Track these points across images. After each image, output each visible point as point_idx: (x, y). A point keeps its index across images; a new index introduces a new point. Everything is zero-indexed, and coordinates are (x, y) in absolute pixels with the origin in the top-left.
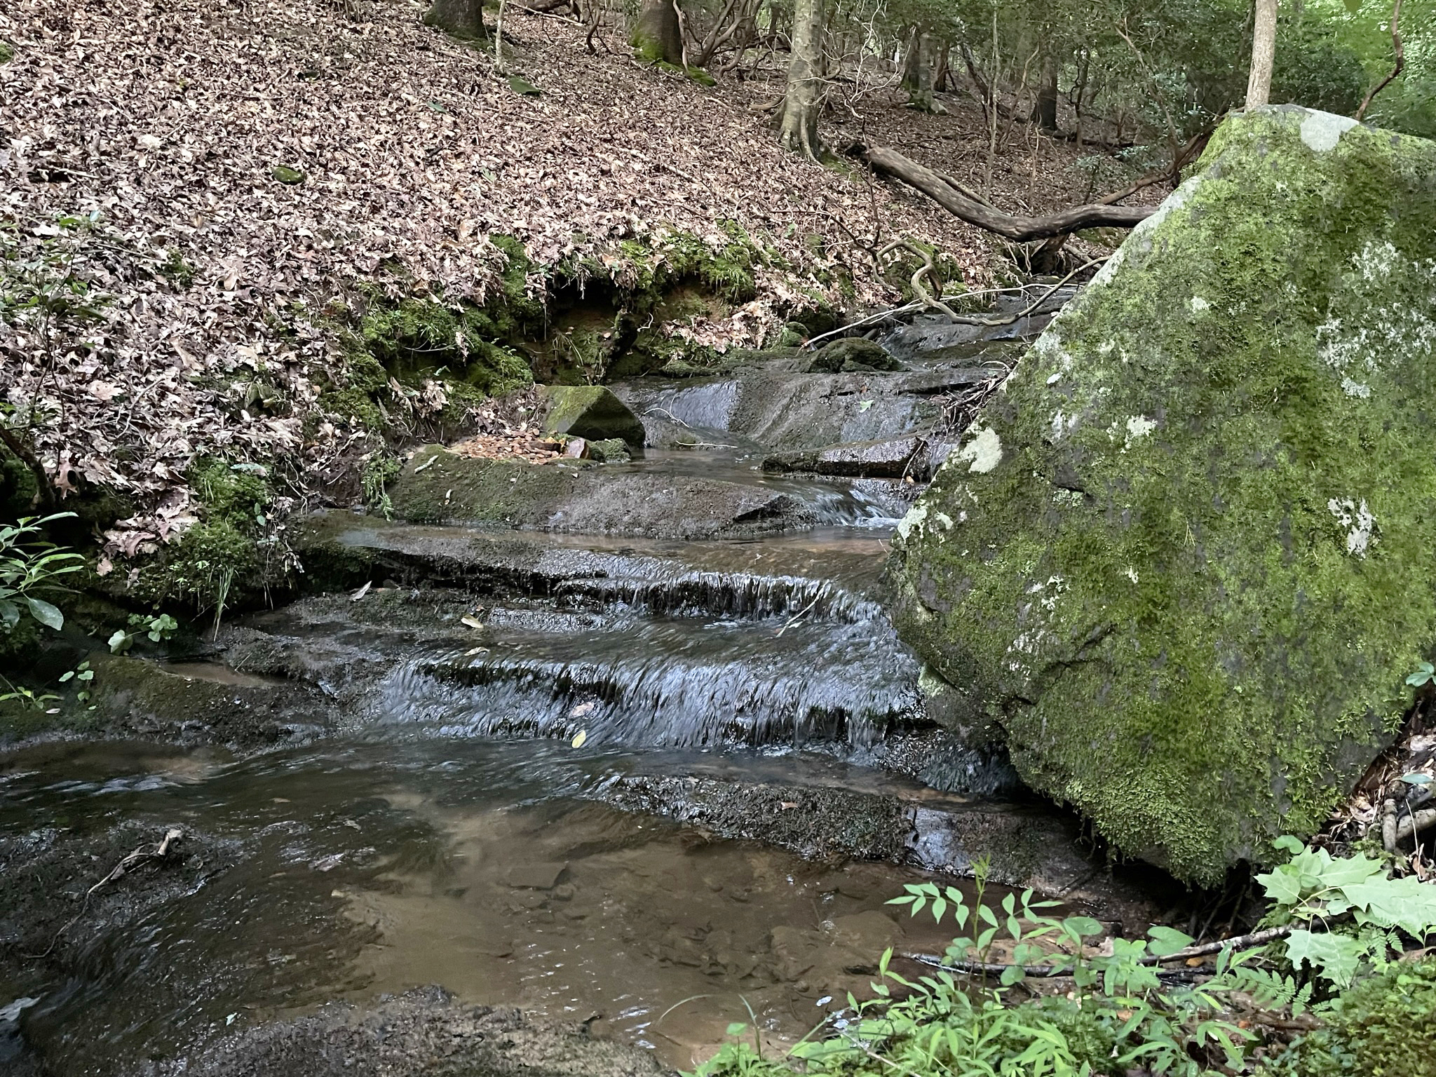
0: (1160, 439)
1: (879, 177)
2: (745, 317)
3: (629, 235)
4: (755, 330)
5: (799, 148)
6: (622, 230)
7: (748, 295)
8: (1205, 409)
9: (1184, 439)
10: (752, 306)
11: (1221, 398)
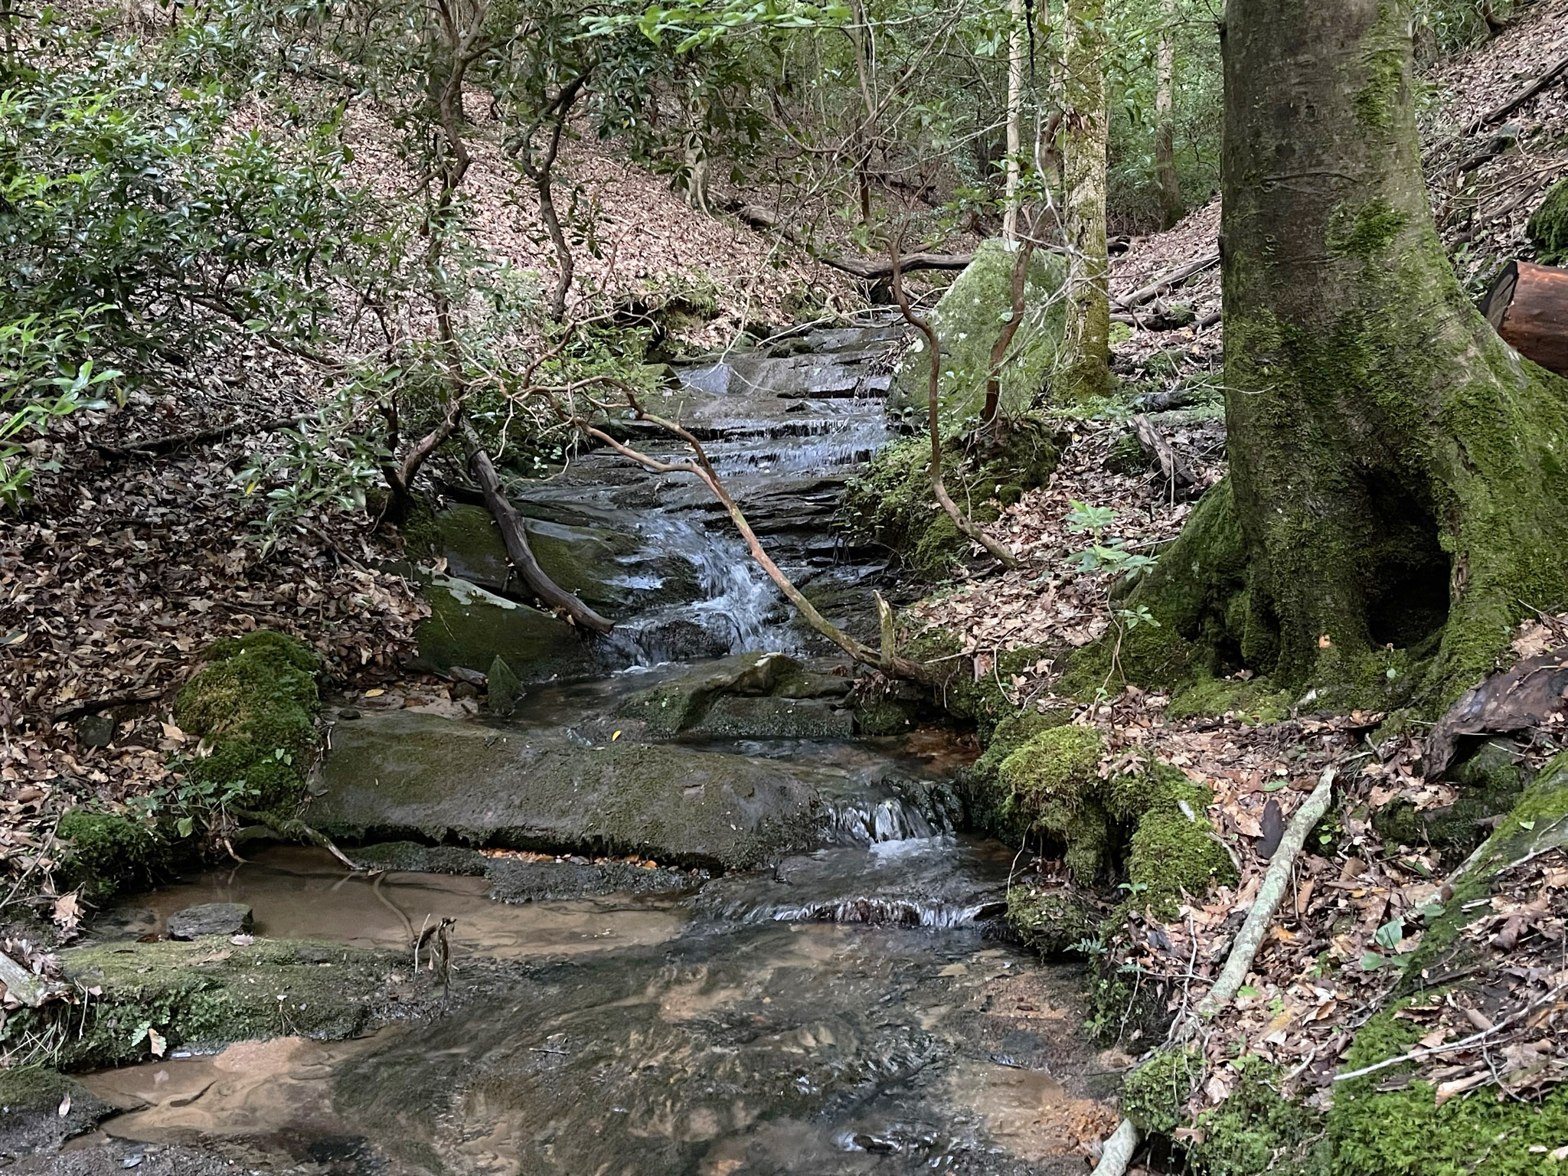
0: (968, 339)
1: (754, 229)
2: (716, 329)
3: (646, 276)
4: (723, 336)
5: (698, 207)
6: (642, 273)
7: (715, 315)
8: (980, 331)
9: (975, 339)
10: (719, 321)
11: (984, 327)
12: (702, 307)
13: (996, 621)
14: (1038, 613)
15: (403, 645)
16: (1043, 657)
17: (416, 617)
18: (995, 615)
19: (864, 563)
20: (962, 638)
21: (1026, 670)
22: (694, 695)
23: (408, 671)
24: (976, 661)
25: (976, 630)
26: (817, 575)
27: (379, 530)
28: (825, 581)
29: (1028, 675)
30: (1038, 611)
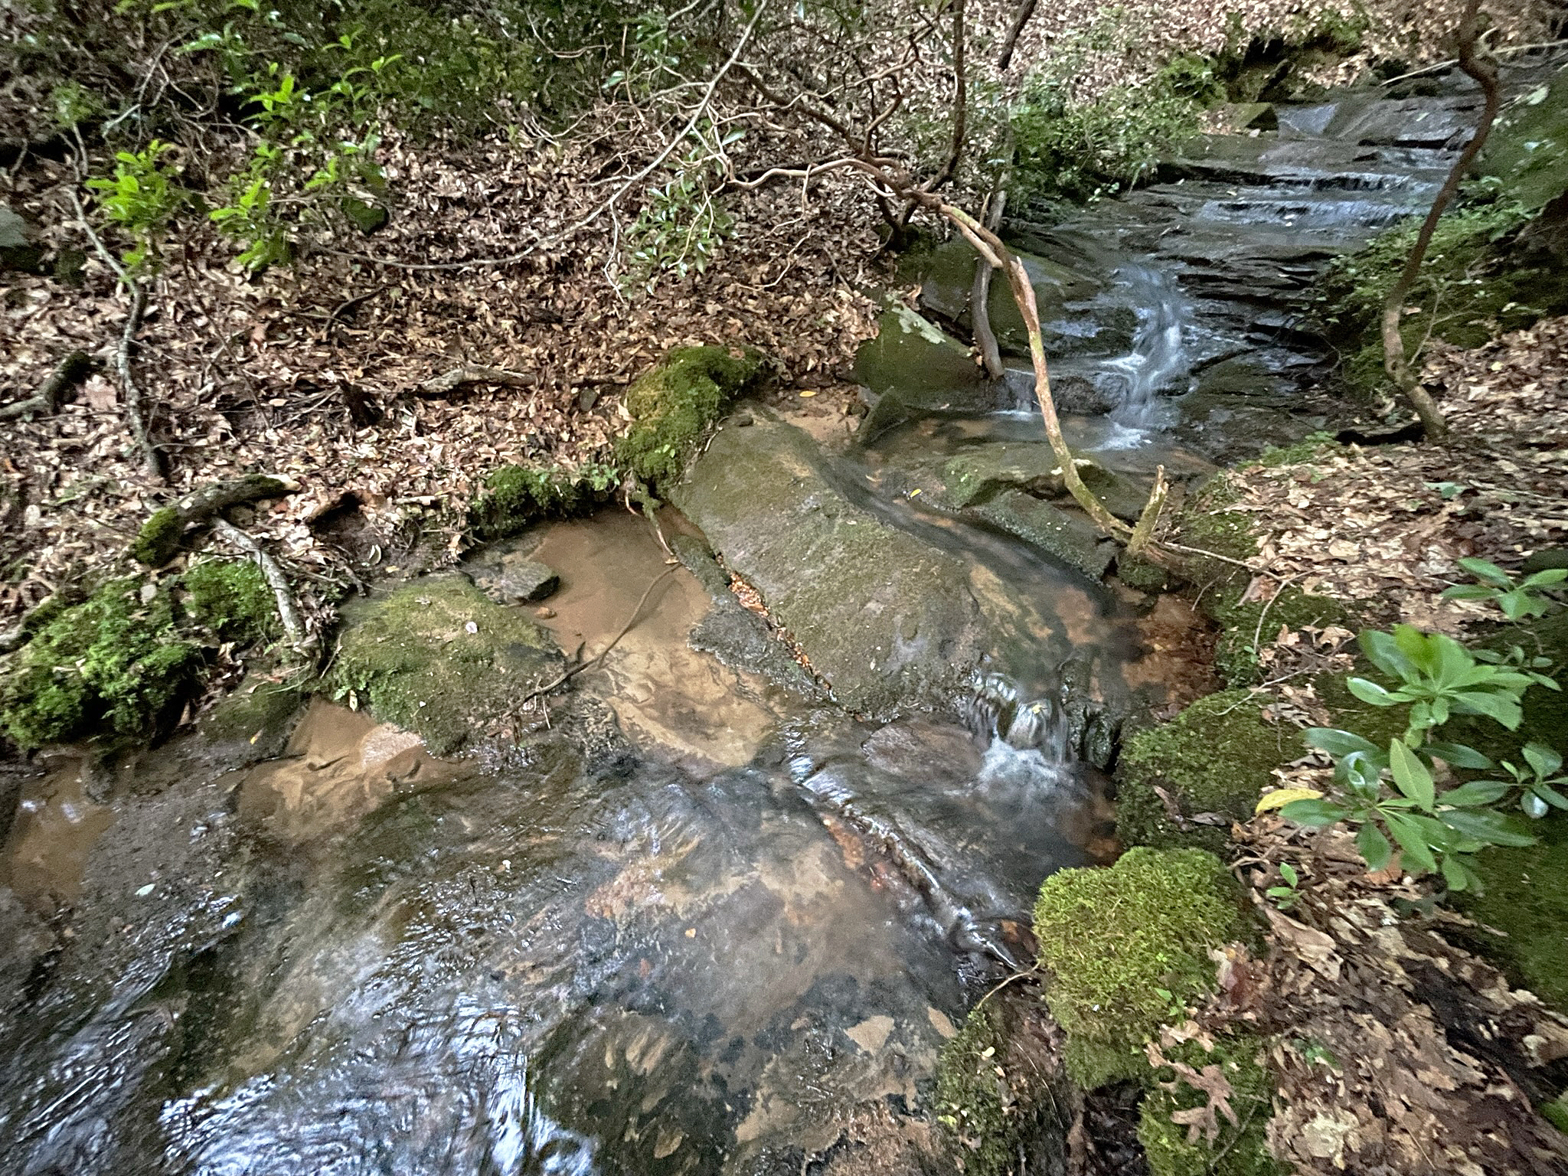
2: (1348, 66)
4: (1351, 75)
7: (1353, 52)
10: (1355, 58)
12: (1344, 43)
13: (1323, 534)
14: (1393, 547)
15: (845, 360)
16: (1344, 622)
17: (864, 337)
18: (1328, 526)
19: (1299, 351)
20: (1261, 541)
21: (1307, 628)
22: (985, 483)
23: (840, 380)
24: (1255, 581)
25: (1285, 539)
26: (1246, 352)
27: (880, 257)
28: (1250, 360)
29: (1305, 638)
30: (1394, 543)
